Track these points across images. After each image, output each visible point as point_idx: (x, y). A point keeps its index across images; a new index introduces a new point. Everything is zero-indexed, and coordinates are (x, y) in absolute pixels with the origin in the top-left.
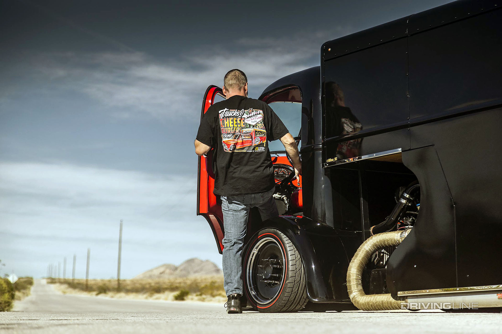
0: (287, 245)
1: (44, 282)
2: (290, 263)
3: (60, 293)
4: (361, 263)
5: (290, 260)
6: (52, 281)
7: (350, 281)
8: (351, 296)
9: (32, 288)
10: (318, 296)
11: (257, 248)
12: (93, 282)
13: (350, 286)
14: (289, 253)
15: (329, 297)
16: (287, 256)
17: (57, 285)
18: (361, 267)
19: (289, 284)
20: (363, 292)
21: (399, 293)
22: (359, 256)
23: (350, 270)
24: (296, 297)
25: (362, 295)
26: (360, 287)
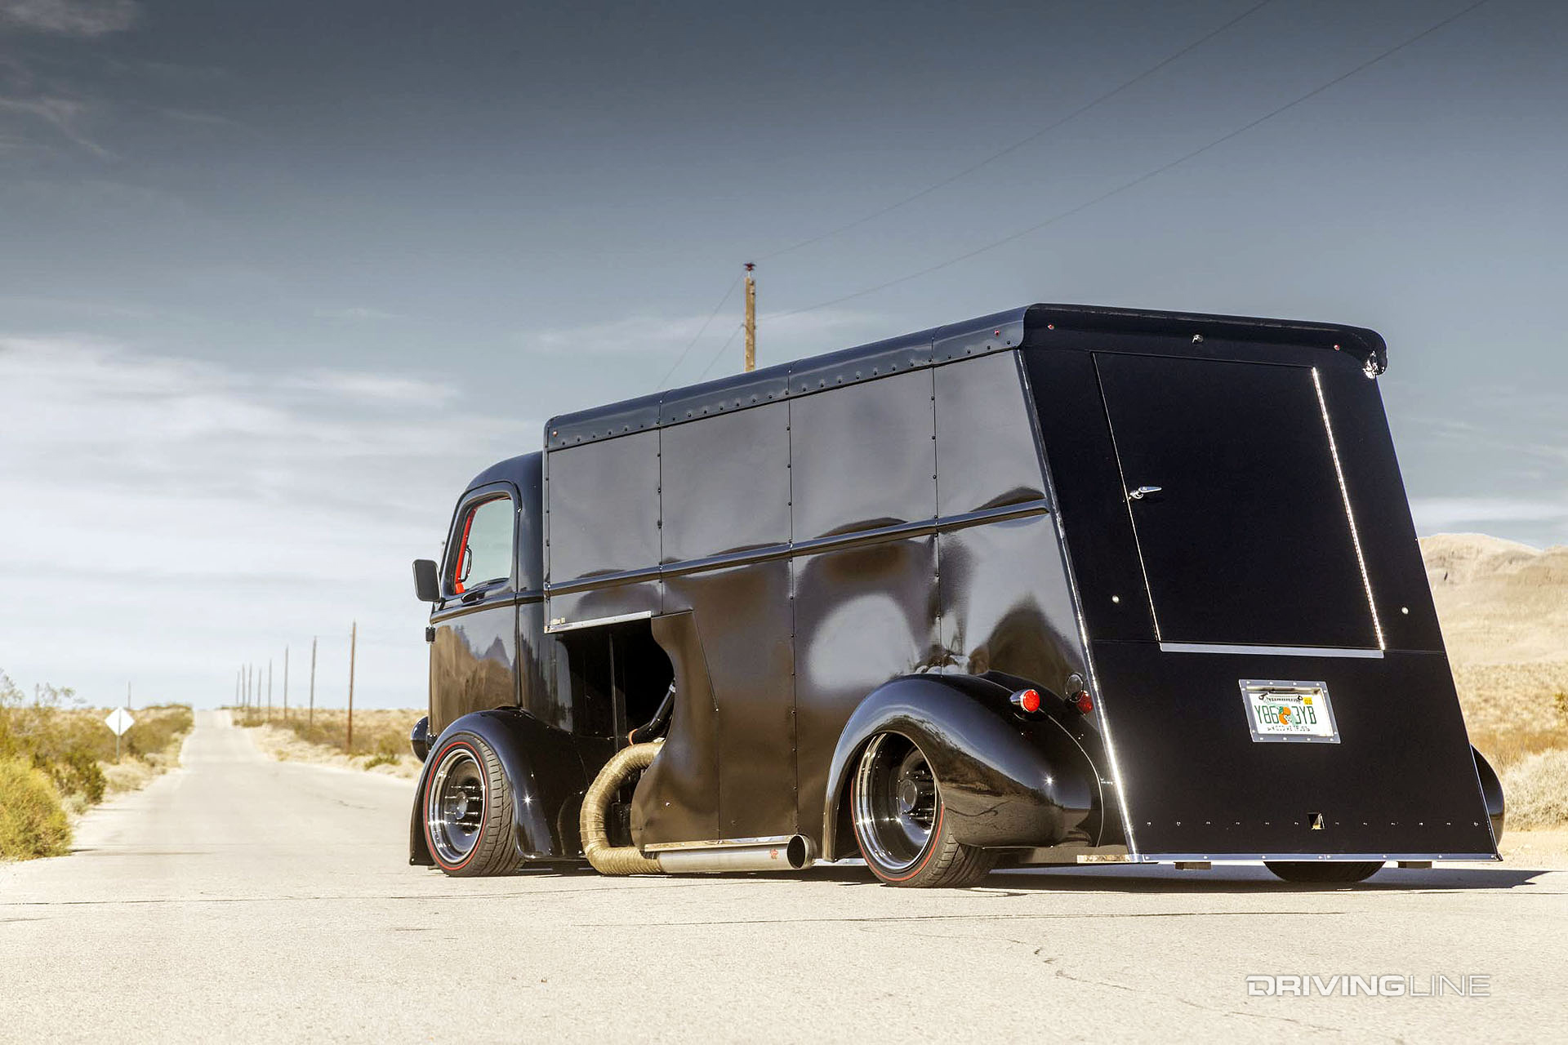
0: (489, 764)
1: (227, 718)
2: (494, 794)
3: (268, 758)
4: (604, 795)
5: (492, 788)
6: (251, 719)
7: (585, 825)
8: (587, 850)
9: (188, 742)
10: (534, 849)
11: (443, 769)
12: (372, 722)
13: (586, 834)
14: (492, 777)
15: (556, 851)
16: (489, 781)
17: (266, 729)
18: (603, 802)
19: (491, 830)
20: (607, 843)
21: (646, 846)
22: (600, 783)
23: (585, 807)
24: (503, 852)
25: (603, 847)
26: (602, 835)
